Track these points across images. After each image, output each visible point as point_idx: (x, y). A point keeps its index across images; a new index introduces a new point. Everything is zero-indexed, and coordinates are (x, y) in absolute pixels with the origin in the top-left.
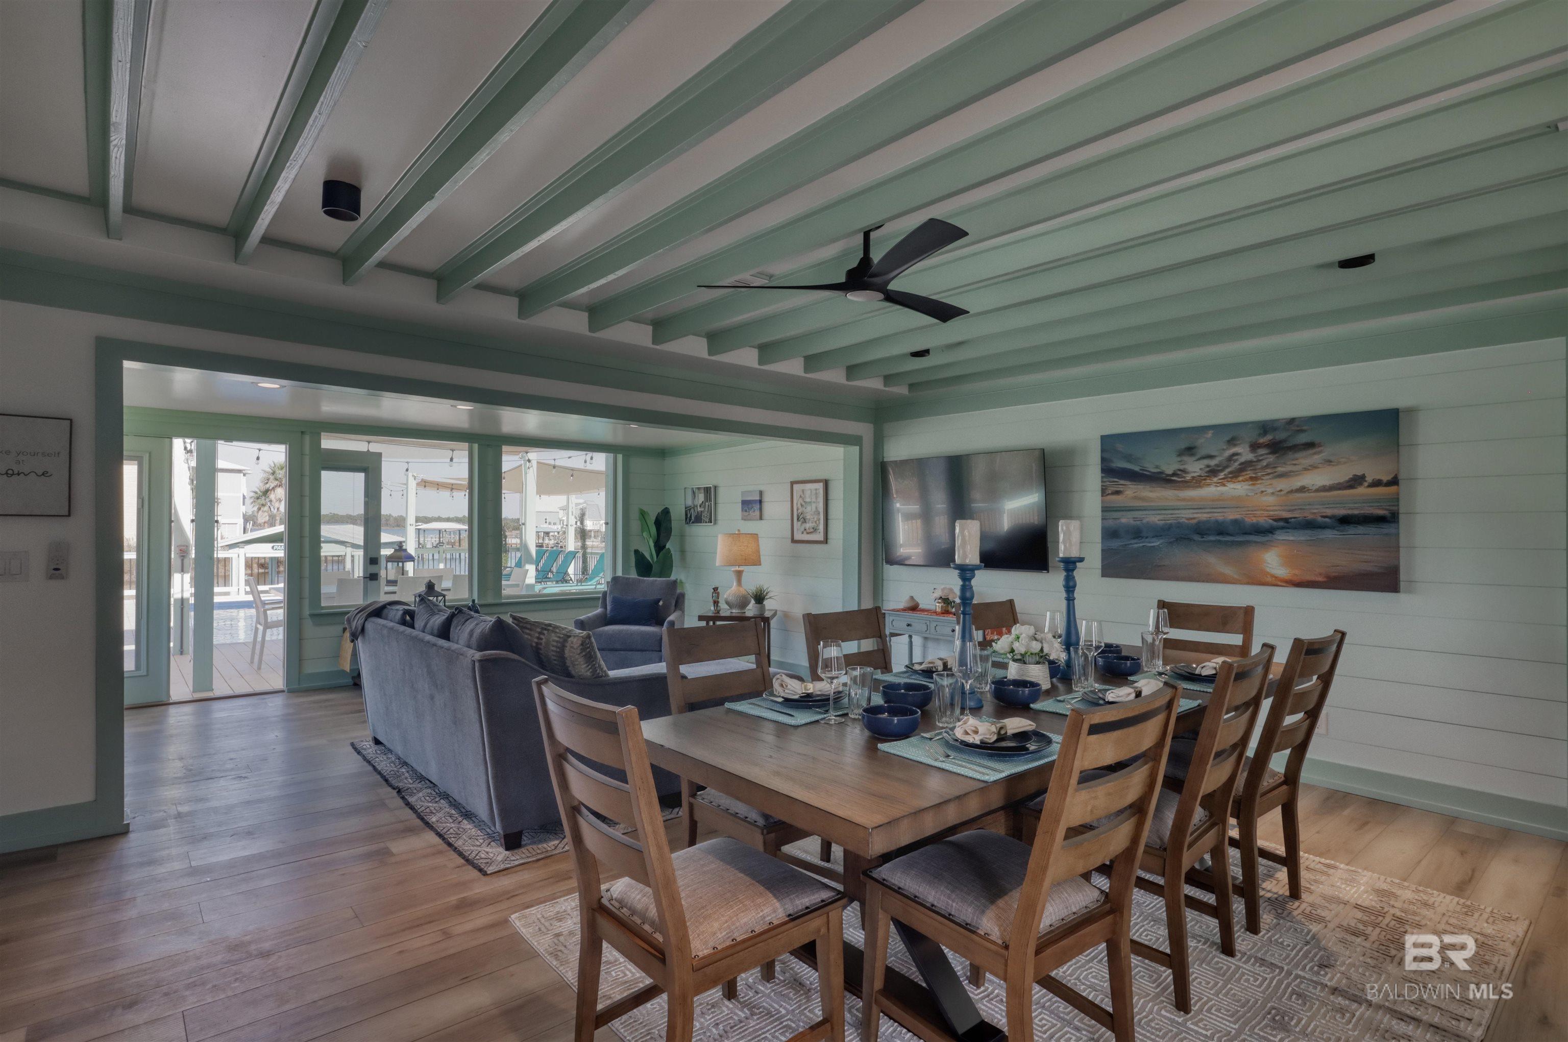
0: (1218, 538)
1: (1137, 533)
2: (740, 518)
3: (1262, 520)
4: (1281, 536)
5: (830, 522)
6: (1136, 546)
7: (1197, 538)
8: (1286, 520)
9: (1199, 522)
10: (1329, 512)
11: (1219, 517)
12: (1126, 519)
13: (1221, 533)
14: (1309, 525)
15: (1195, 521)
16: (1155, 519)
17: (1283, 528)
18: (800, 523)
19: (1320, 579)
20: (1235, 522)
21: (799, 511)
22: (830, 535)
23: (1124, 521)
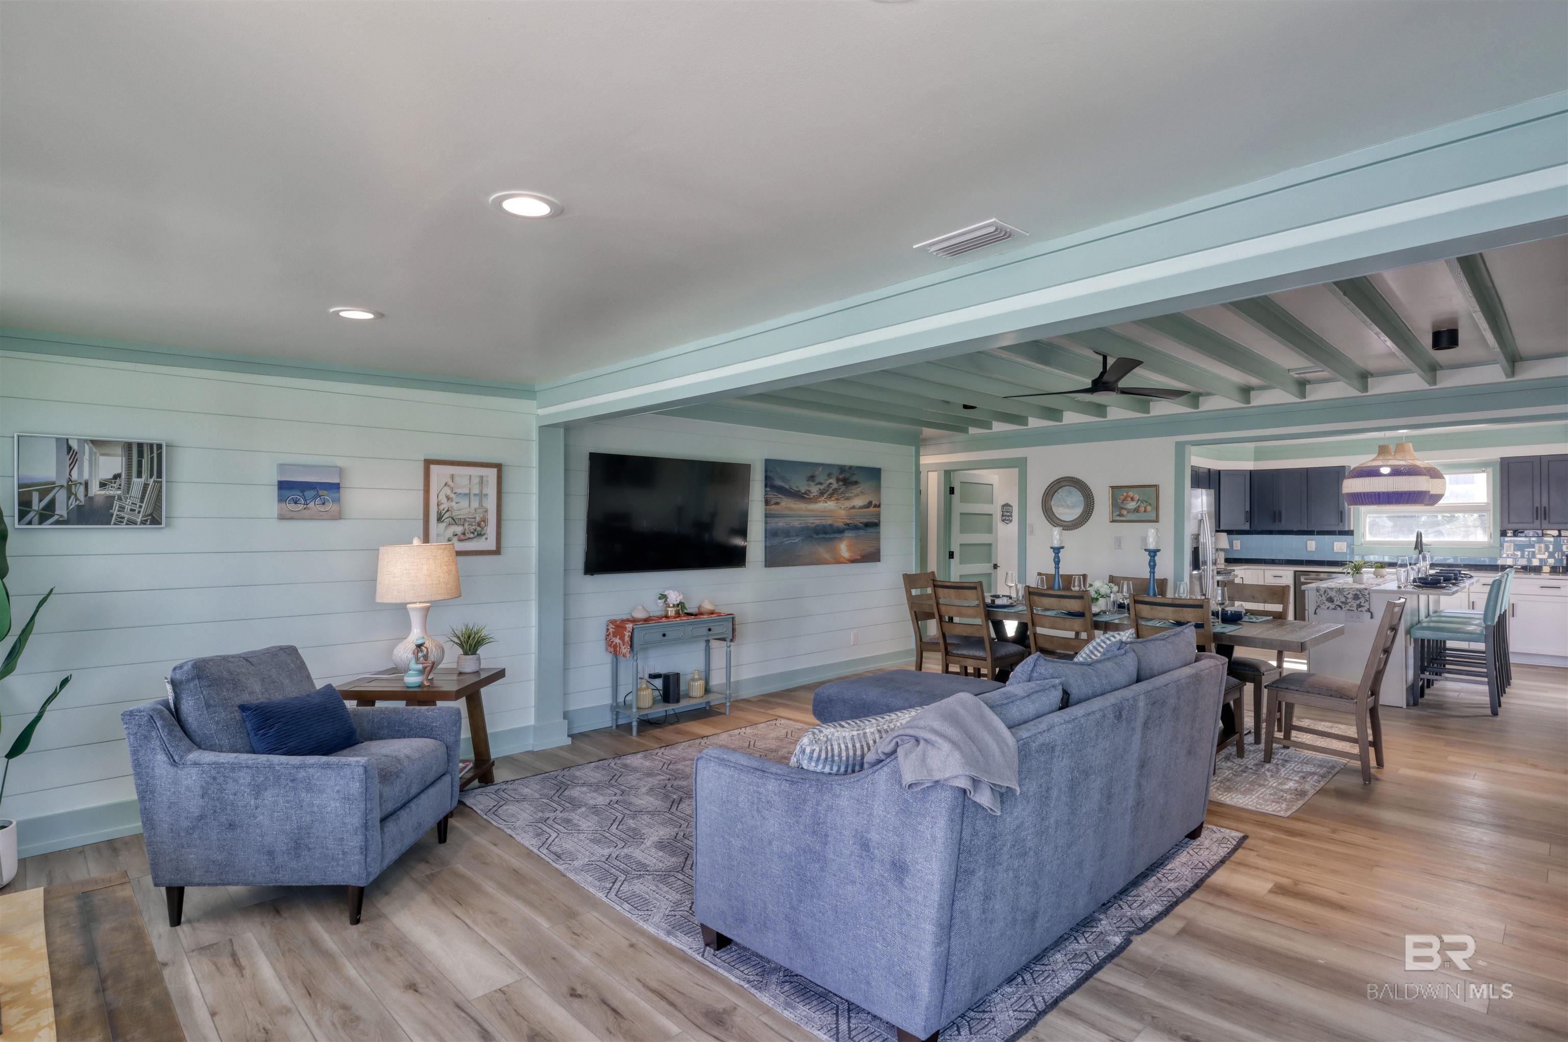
0: (824, 536)
1: (787, 533)
2: (276, 516)
3: (839, 524)
4: (848, 534)
5: (504, 523)
6: (786, 542)
7: (815, 536)
8: (848, 524)
9: (816, 526)
10: (862, 520)
11: (824, 522)
12: (781, 524)
13: (825, 533)
14: (856, 528)
15: (814, 525)
16: (796, 523)
17: (847, 529)
18: (442, 526)
19: (859, 557)
20: (831, 525)
21: (442, 507)
22: (504, 543)
23: (780, 524)
